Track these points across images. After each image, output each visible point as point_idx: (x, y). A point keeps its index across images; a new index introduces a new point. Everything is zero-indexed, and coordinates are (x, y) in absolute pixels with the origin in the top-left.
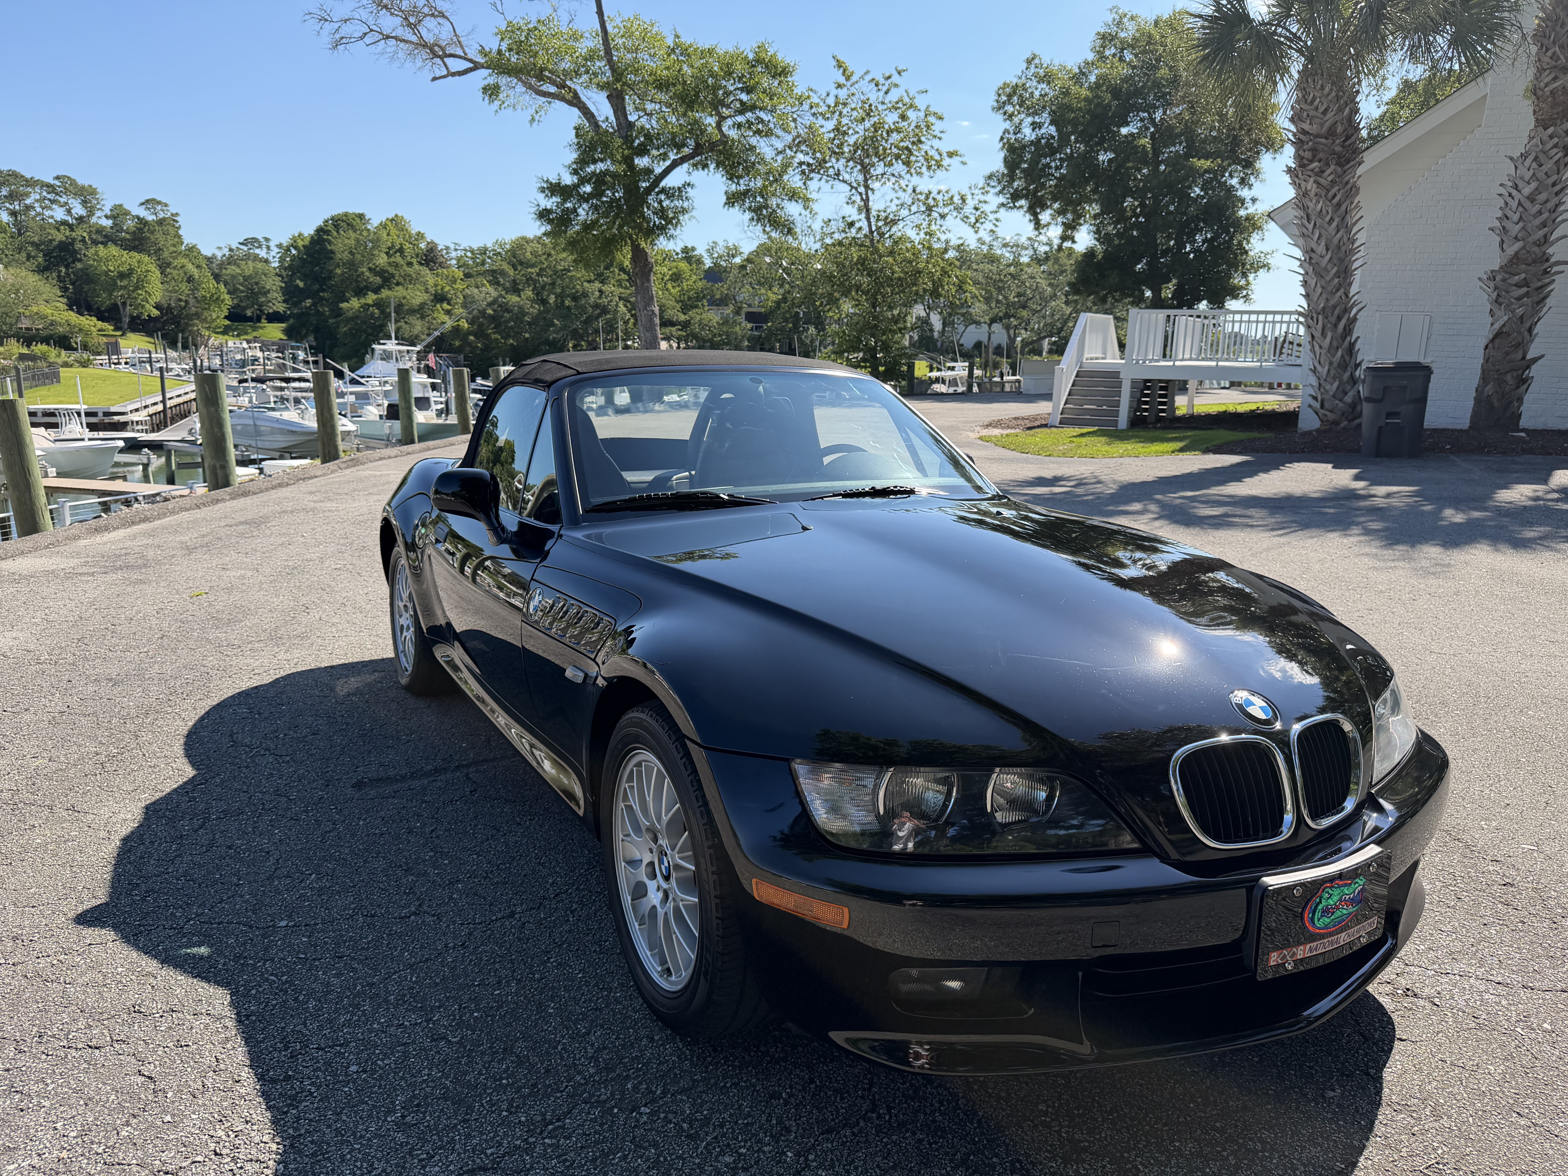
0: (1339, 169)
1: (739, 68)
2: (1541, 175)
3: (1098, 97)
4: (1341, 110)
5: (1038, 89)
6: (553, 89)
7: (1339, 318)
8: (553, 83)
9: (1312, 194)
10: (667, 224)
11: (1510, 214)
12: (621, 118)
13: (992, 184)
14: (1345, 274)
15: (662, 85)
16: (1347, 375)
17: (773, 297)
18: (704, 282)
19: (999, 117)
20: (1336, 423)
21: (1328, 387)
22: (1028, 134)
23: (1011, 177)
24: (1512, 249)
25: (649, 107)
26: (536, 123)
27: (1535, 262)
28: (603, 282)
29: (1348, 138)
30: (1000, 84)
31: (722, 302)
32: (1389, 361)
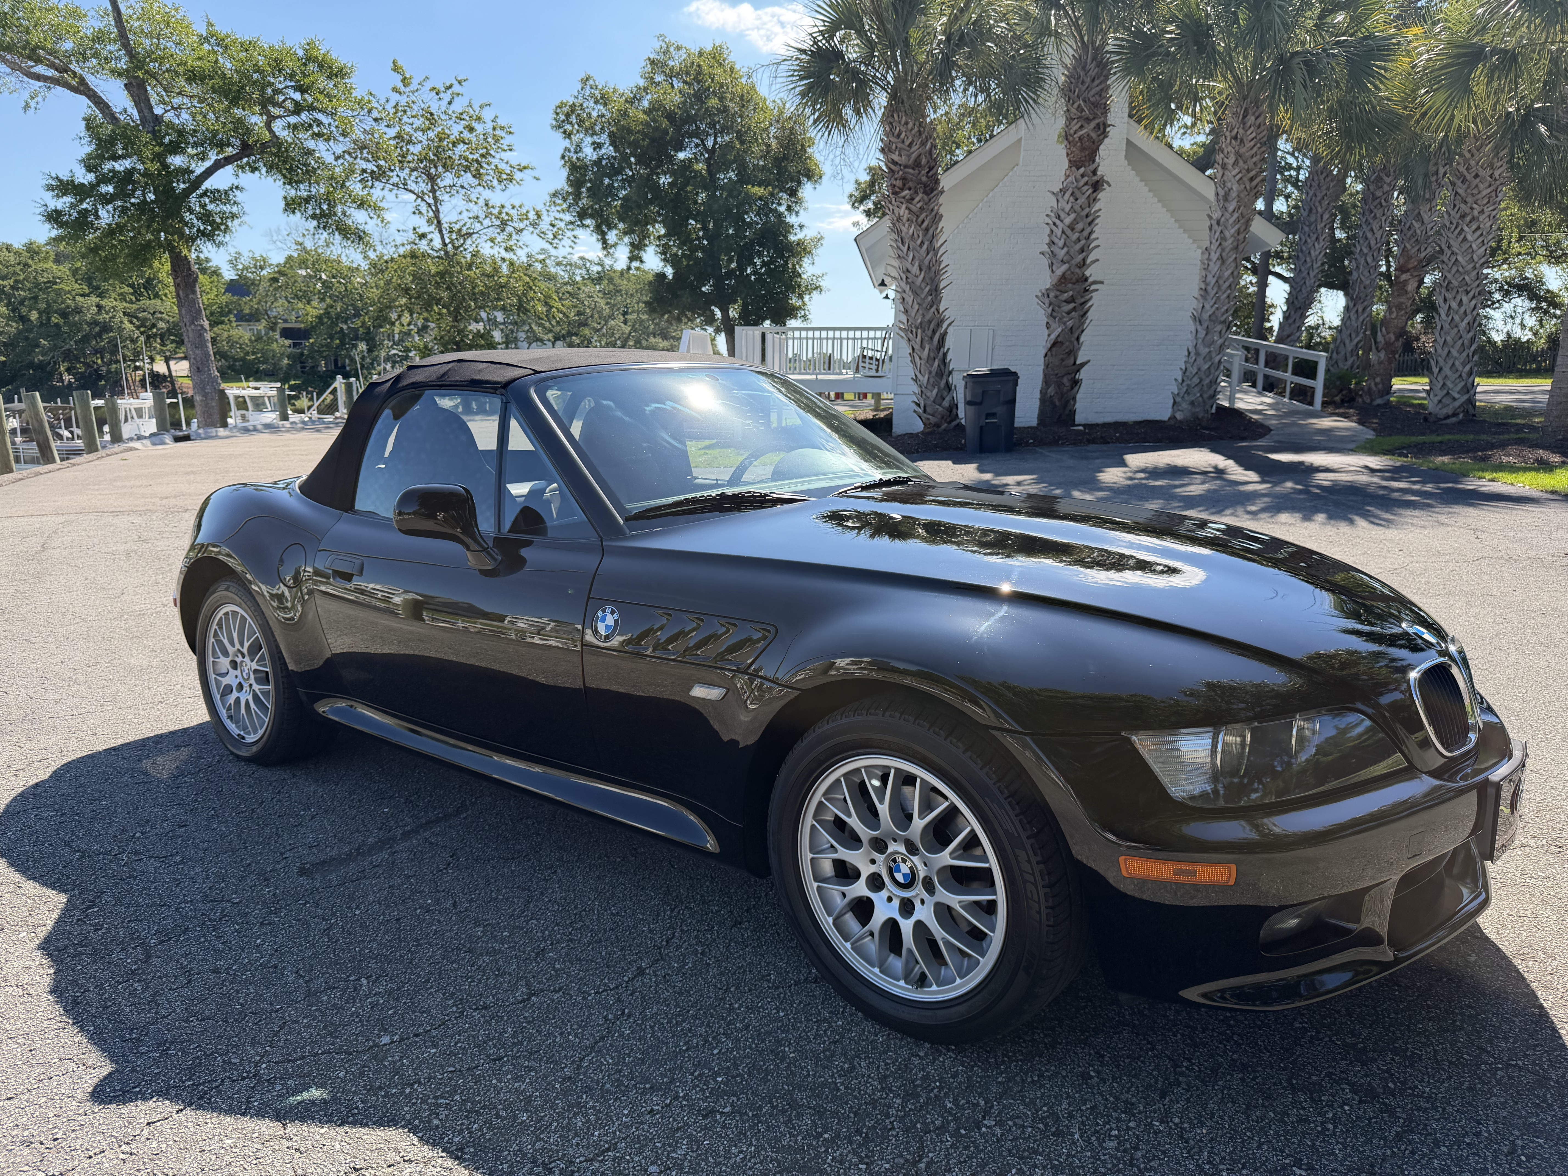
0: (926, 197)
1: (289, 65)
2: (1077, 208)
3: (654, 120)
4: (923, 144)
5: (596, 111)
6: (51, 73)
7: (934, 332)
8: (52, 66)
9: (905, 219)
10: (214, 230)
11: (1056, 240)
12: (146, 111)
13: (559, 201)
14: (936, 292)
15: (193, 77)
16: (944, 381)
17: (316, 312)
18: (229, 295)
19: (559, 135)
20: (937, 425)
21: (929, 394)
22: (589, 153)
23: (577, 196)
24: (1061, 270)
25: (177, 101)
26: (31, 111)
27: (1077, 281)
28: (100, 296)
29: (931, 169)
30: (558, 103)
31: (253, 317)
32: (984, 370)
